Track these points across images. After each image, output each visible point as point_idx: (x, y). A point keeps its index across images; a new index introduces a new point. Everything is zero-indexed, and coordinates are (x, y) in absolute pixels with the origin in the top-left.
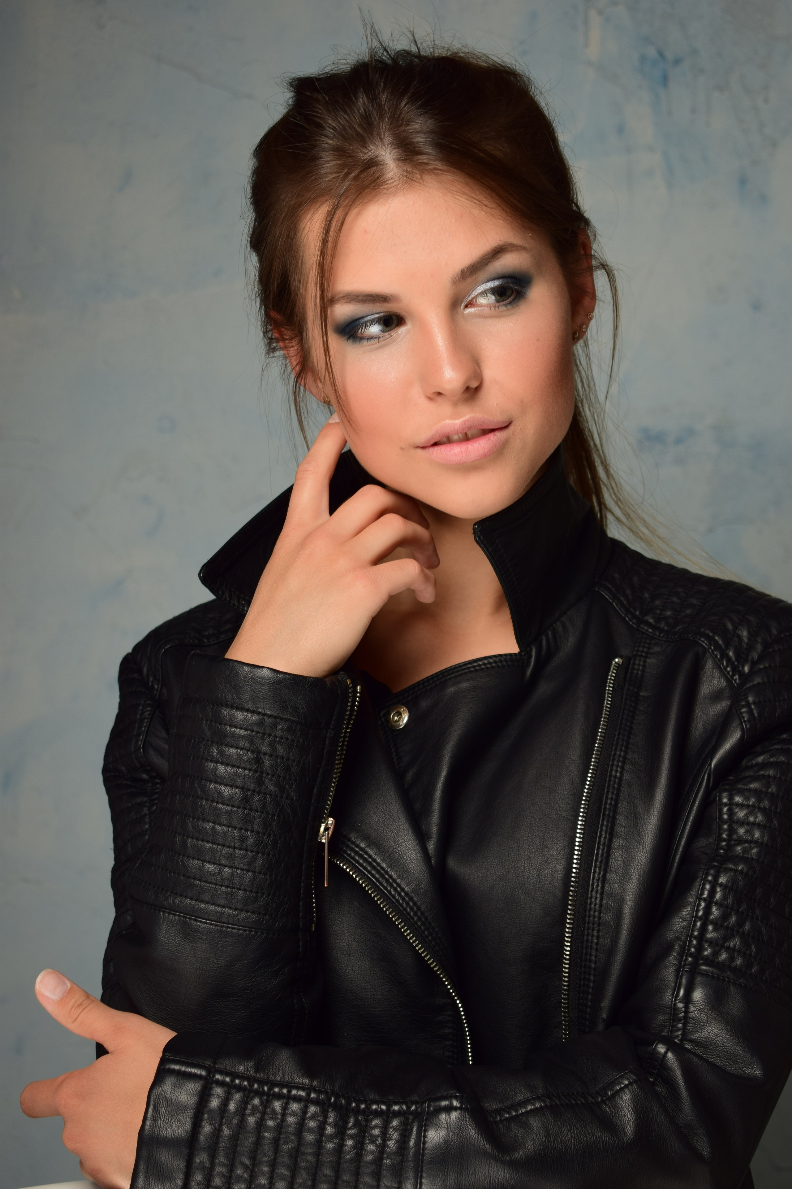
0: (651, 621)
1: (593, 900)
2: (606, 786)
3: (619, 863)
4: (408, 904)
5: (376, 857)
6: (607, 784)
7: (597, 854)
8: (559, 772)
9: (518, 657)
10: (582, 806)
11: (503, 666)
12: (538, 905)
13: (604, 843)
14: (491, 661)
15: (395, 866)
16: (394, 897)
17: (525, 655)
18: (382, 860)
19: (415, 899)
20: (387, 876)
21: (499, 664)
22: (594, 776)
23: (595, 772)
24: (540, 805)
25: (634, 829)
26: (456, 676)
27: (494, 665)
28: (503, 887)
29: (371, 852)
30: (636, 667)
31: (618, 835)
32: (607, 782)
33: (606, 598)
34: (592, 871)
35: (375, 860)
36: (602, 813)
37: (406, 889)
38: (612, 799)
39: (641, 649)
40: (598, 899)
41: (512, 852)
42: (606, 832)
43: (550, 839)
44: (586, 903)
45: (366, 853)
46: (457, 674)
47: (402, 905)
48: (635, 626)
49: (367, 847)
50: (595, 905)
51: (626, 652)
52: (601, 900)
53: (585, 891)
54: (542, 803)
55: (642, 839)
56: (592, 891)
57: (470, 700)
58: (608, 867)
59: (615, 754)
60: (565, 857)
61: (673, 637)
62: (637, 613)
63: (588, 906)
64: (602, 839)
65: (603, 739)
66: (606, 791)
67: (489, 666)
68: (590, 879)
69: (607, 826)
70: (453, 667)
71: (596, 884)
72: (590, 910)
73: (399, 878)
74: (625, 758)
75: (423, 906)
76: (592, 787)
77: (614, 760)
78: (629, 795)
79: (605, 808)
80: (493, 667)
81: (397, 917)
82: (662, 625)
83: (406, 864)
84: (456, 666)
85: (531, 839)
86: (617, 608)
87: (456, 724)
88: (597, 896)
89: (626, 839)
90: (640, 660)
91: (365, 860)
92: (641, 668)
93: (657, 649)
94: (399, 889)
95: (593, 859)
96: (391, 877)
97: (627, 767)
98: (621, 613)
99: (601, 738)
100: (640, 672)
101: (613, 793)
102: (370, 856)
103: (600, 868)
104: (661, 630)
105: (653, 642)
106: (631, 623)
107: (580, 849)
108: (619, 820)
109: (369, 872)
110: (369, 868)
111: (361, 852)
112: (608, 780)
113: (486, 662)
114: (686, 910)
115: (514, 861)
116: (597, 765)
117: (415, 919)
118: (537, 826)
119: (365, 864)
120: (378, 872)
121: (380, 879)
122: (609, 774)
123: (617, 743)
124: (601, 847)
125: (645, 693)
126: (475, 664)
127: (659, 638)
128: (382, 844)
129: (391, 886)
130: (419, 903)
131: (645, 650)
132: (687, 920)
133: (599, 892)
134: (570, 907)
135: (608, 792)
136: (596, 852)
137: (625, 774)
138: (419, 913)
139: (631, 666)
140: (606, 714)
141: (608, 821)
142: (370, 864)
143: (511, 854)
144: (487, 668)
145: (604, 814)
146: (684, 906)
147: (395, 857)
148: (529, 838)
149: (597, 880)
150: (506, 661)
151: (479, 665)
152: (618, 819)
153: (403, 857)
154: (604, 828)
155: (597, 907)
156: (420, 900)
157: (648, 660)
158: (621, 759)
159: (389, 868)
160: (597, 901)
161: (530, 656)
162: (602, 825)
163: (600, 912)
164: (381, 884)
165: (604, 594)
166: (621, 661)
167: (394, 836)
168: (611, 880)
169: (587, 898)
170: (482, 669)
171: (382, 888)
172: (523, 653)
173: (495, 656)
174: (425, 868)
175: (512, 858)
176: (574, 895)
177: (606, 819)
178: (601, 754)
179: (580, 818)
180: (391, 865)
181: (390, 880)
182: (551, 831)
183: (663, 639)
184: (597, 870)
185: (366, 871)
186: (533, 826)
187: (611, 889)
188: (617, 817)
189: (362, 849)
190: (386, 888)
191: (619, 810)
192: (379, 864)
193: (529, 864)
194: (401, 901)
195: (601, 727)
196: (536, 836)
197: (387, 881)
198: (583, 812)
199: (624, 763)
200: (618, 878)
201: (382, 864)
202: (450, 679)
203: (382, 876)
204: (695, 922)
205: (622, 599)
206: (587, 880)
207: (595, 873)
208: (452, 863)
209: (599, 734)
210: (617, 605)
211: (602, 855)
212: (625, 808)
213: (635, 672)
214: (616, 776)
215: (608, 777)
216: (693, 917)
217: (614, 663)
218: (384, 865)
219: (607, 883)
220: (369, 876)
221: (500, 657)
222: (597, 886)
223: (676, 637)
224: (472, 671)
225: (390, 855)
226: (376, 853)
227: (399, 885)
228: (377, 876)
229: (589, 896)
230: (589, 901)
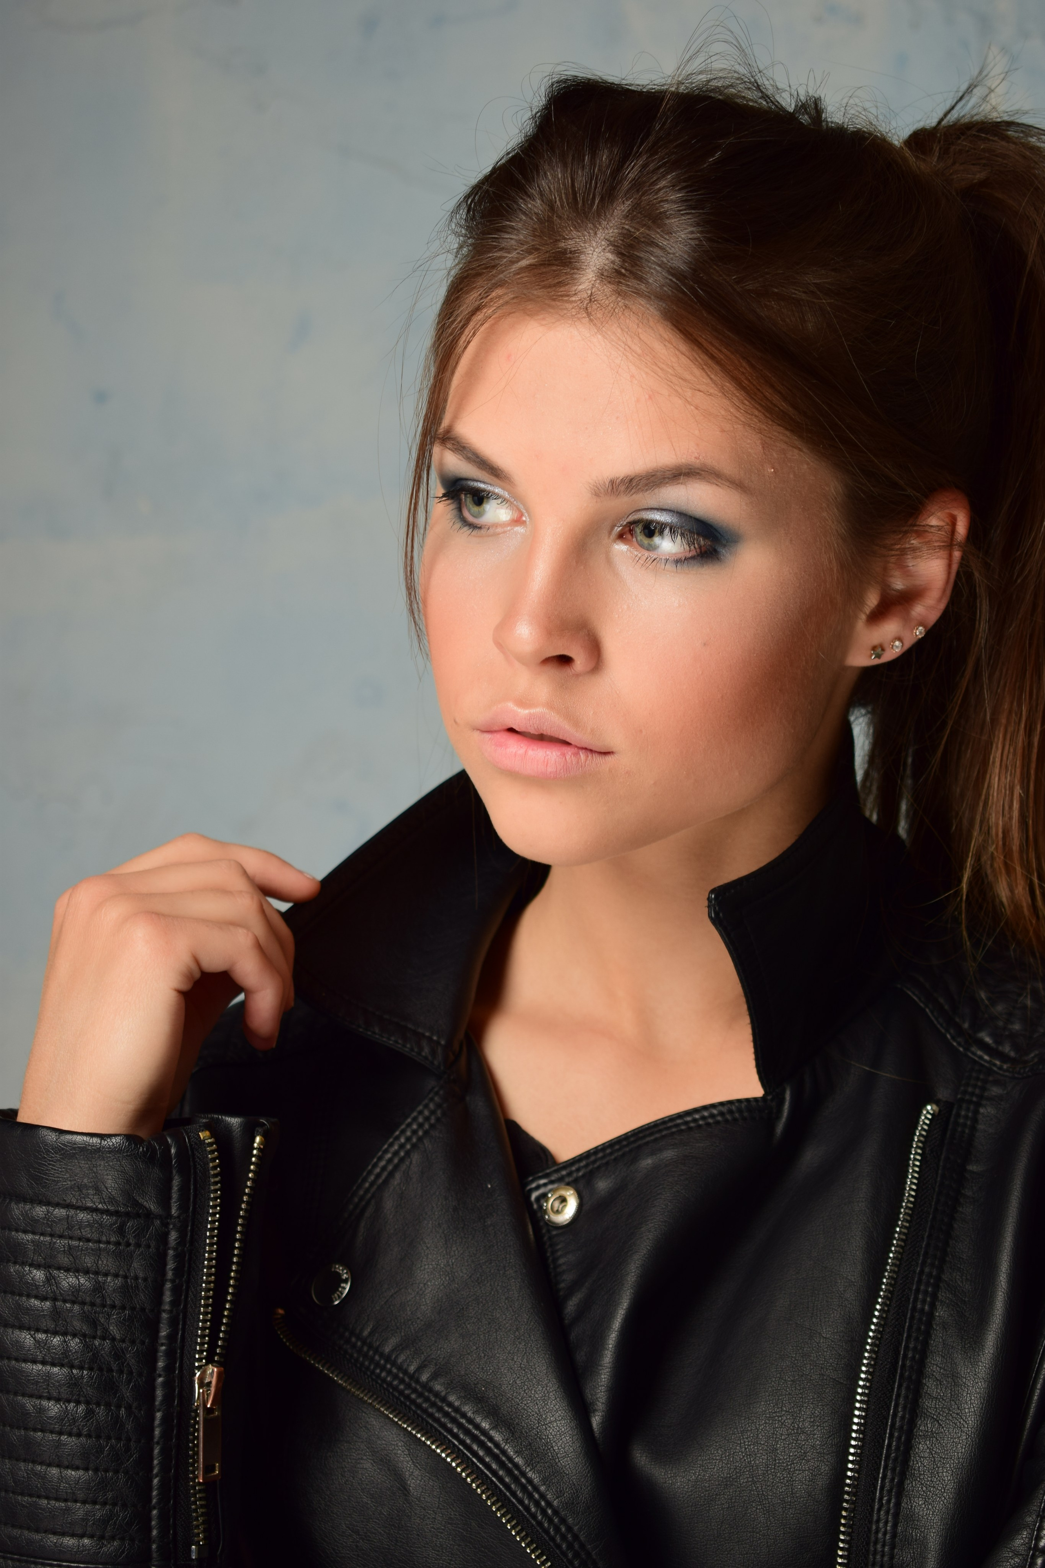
0: (988, 1040)
1: (881, 1525)
2: (906, 1327)
3: (926, 1462)
4: (557, 1529)
5: (506, 1447)
6: (907, 1324)
7: (889, 1445)
8: (827, 1301)
9: (760, 1104)
10: (865, 1361)
11: (735, 1120)
12: (789, 1533)
13: (901, 1427)
14: (715, 1112)
15: (538, 1462)
16: (534, 1516)
17: (772, 1100)
18: (516, 1452)
19: (570, 1521)
20: (523, 1480)
21: (729, 1117)
22: (886, 1308)
23: (888, 1303)
24: (795, 1357)
25: (953, 1403)
26: (656, 1140)
27: (719, 1118)
28: (731, 1499)
29: (497, 1437)
30: (961, 1121)
31: (925, 1414)
32: (908, 1320)
33: (914, 1000)
34: (881, 1475)
35: (504, 1452)
36: (898, 1375)
37: (555, 1503)
38: (915, 1349)
39: (970, 1089)
40: (890, 1524)
41: (747, 1438)
42: (904, 1408)
43: (811, 1418)
44: (870, 1530)
45: (491, 1439)
46: (658, 1135)
47: (547, 1532)
48: (961, 1049)
49: (493, 1428)
50: (885, 1534)
51: (943, 1094)
52: (895, 1526)
53: (867, 1510)
54: (798, 1355)
55: (966, 1422)
56: (879, 1510)
57: (676, 1179)
58: (908, 1468)
59: (922, 1272)
60: (835, 1450)
61: (1022, 1071)
62: (966, 1025)
63: (873, 1535)
64: (898, 1419)
65: (903, 1244)
66: (905, 1335)
67: (710, 1121)
68: (876, 1489)
69: (906, 1397)
70: (652, 1124)
71: (885, 1498)
72: (876, 1542)
73: (544, 1484)
74: (939, 1279)
75: (584, 1534)
76: (883, 1328)
77: (920, 1281)
78: (944, 1344)
79: (903, 1365)
80: (718, 1122)
81: (540, 1551)
82: (1007, 1049)
83: (557, 1460)
84: (658, 1122)
85: (778, 1417)
86: (933, 1018)
87: (652, 1220)
88: (887, 1518)
89: (938, 1421)
90: (968, 1109)
91: (488, 1451)
92: (969, 1123)
93: (995, 1090)
94: (543, 1503)
95: (881, 1455)
96: (530, 1481)
97: (941, 1295)
98: (939, 1026)
99: (899, 1243)
100: (967, 1131)
101: (917, 1339)
102: (497, 1445)
103: (894, 1470)
104: (1004, 1057)
105: (991, 1078)
106: (955, 1044)
107: (861, 1436)
108: (928, 1387)
109: (495, 1473)
110: (494, 1466)
111: (482, 1438)
112: (909, 1316)
113: (706, 1114)
114: (1020, 1537)
115: (750, 1455)
116: (891, 1289)
117: (570, 1555)
118: (789, 1394)
119: (487, 1460)
120: (509, 1472)
121: (513, 1486)
122: (911, 1305)
123: (926, 1253)
124: (896, 1434)
125: (975, 1167)
126: (689, 1119)
127: (1001, 1072)
128: (518, 1424)
129: (531, 1496)
130: (576, 1528)
131: (977, 1091)
132: (1021, 1555)
133: (892, 1511)
134: (842, 1537)
135: (909, 1337)
136: (886, 1442)
137: (939, 1307)
138: (576, 1546)
139: (952, 1119)
140: (907, 1207)
141: (908, 1388)
142: (496, 1458)
143: (745, 1442)
144: (708, 1124)
145: (902, 1376)
146: (1017, 1531)
147: (539, 1448)
148: (774, 1415)
149: (887, 1490)
150: (740, 1111)
151: (695, 1120)
152: (925, 1384)
153: (552, 1447)
154: (901, 1401)
155: (888, 1537)
156: (579, 1522)
157: (982, 1110)
158: (932, 1281)
159: (528, 1466)
160: (888, 1528)
161: (782, 1101)
162: (898, 1396)
163: (893, 1547)
164: (514, 1494)
165: (910, 993)
166: (935, 1107)
167: (539, 1411)
168: (913, 1491)
169: (871, 1522)
170: (699, 1126)
171: (514, 1501)
172: (769, 1098)
173: (722, 1104)
174: (587, 1467)
175: (746, 1449)
176: (849, 1515)
177: (905, 1385)
178: (899, 1270)
179: (861, 1383)
180: (532, 1460)
181: (529, 1487)
182: (812, 1403)
183: (1007, 1074)
184: (889, 1474)
185: (490, 1472)
186: (781, 1395)
187: (912, 1506)
188: (924, 1381)
189: (484, 1433)
190: (521, 1502)
191: (928, 1370)
192: (510, 1459)
193: (775, 1460)
194: (546, 1525)
195: (900, 1223)
196: (786, 1411)
197: (524, 1488)
198: (865, 1373)
199: (937, 1287)
200: (924, 1489)
201: (516, 1460)
202: (647, 1143)
203: (516, 1480)
204: (1034, 1558)
205: (941, 1000)
206: (872, 1491)
207: (884, 1479)
208: (641, 1458)
209: (896, 1235)
210: (932, 1012)
211: (898, 1448)
212: (937, 1365)
213: (960, 1129)
214: (923, 1309)
215: (909, 1312)
216: (1030, 1548)
217: (925, 1112)
218: (519, 1460)
219: (906, 1496)
220: (494, 1479)
221: (729, 1106)
222: (889, 1501)
223: (1027, 1070)
224: (682, 1130)
225: (530, 1444)
226: (507, 1440)
227: (543, 1496)
228: (507, 1480)
229: (875, 1518)
230: (874, 1527)
